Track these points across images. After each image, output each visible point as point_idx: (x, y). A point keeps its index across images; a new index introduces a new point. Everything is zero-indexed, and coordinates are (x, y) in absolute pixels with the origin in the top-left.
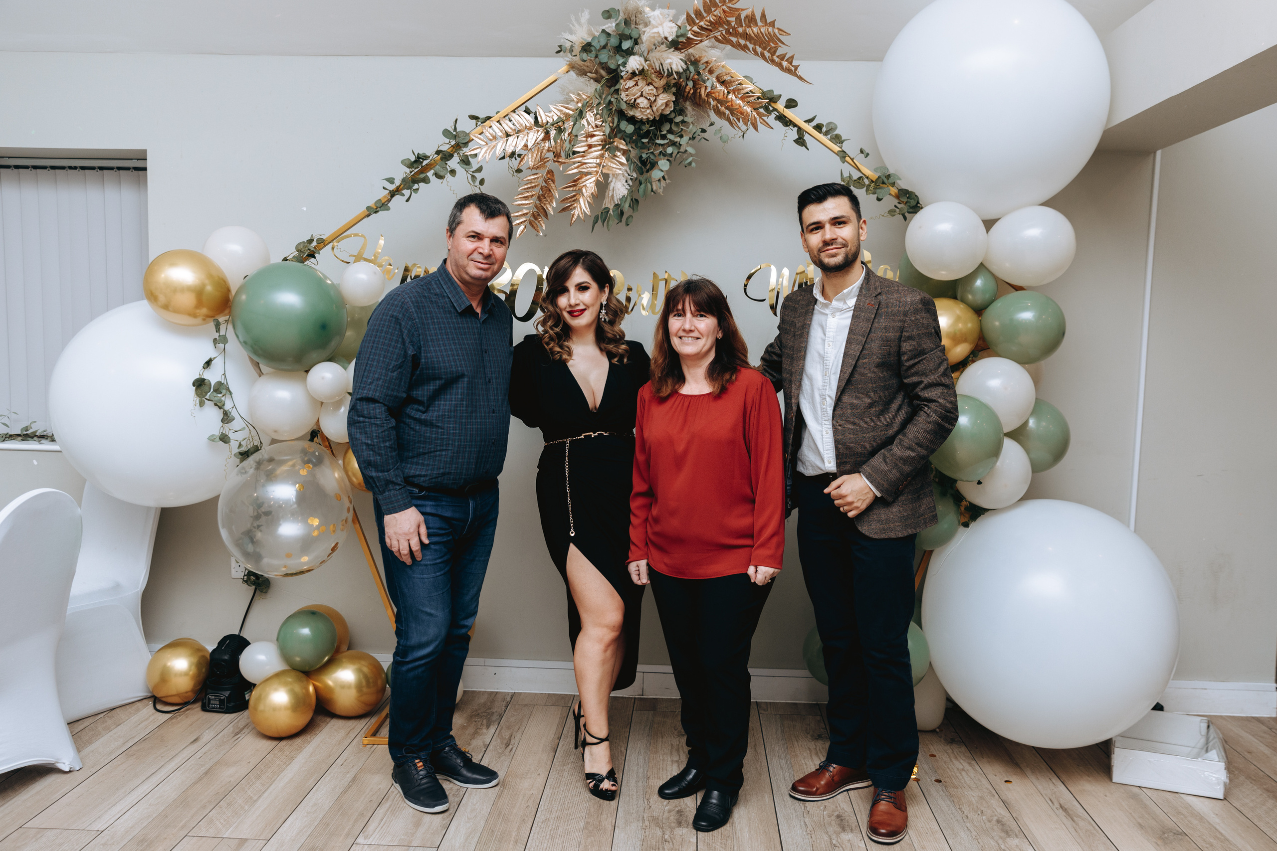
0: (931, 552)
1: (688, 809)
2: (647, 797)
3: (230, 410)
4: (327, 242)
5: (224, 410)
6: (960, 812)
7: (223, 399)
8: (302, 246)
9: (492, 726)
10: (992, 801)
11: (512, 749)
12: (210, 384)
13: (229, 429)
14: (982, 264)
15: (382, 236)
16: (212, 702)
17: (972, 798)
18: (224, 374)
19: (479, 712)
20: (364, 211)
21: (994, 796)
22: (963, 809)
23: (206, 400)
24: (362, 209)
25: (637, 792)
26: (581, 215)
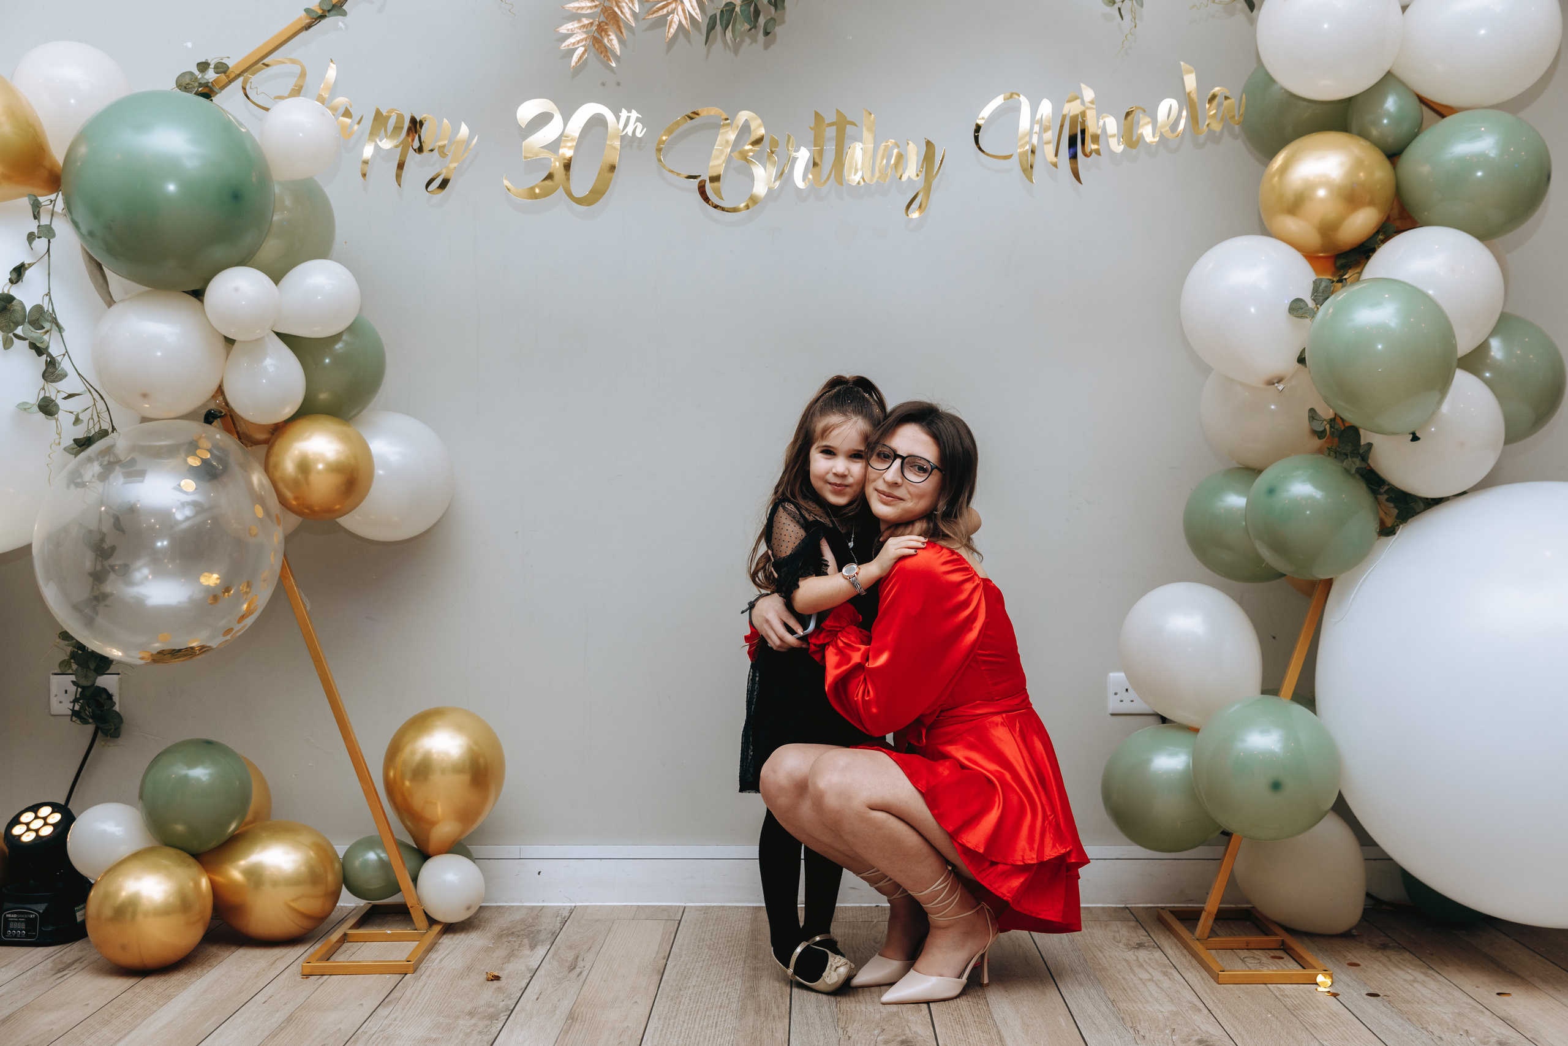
0: (1328, 584)
1: (919, 1038)
2: (842, 1024)
3: (59, 359)
4: (233, 75)
5: (49, 355)
6: (1425, 1032)
7: (46, 337)
8: (187, 80)
9: (539, 947)
10: (1481, 1019)
11: (581, 973)
12: (24, 308)
13: (57, 391)
14: (1389, 75)
15: (332, 61)
16: (11, 925)
17: (1443, 1015)
18: (48, 294)
19: (514, 930)
20: (300, 19)
21: (1482, 1012)
22: (1430, 1029)
23: (14, 339)
24: (298, 15)
25: (821, 1020)
26: (684, 22)
